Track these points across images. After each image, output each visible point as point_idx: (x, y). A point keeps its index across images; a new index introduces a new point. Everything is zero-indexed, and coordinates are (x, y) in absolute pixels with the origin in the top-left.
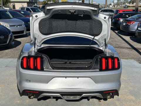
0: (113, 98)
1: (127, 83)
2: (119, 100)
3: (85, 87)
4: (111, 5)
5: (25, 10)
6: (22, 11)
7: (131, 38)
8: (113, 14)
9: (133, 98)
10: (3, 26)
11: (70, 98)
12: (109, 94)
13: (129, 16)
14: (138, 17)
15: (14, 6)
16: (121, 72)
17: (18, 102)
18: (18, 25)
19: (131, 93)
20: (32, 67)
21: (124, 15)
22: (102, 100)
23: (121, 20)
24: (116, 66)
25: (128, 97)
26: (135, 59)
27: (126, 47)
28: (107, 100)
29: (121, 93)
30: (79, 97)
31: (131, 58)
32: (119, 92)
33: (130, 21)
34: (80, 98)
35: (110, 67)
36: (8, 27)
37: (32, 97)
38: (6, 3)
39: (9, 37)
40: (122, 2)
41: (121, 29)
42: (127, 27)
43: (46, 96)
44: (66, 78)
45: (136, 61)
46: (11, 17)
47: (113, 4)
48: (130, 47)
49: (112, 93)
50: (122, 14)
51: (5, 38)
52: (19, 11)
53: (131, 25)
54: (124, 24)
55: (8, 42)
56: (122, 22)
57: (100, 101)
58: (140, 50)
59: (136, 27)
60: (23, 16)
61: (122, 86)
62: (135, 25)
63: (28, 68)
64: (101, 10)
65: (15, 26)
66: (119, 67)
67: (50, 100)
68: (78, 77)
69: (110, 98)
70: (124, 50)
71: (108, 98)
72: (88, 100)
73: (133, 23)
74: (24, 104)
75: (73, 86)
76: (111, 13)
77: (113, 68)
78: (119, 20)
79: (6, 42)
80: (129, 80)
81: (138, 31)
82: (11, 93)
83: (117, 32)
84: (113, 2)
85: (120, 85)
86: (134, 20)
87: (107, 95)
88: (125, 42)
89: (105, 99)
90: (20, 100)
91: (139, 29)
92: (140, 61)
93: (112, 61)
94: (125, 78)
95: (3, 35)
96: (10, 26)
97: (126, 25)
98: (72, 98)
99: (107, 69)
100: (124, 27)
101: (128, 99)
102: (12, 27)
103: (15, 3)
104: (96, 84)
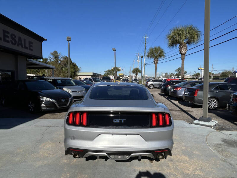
0: (166, 158)
1: (179, 142)
2: (172, 161)
3: (134, 146)
4: (160, 77)
5: (88, 80)
6: (85, 81)
7: (179, 102)
8: (162, 83)
9: (187, 158)
10: (66, 92)
11: (118, 158)
12: (161, 153)
13: (176, 84)
14: (184, 84)
15: (80, 79)
16: (173, 129)
17: (65, 161)
18: (79, 91)
19: (185, 153)
20: (77, 123)
21: (171, 82)
22: (154, 160)
23: (170, 87)
24: (168, 123)
25: (181, 157)
26: (185, 120)
27: (175, 109)
28: (159, 160)
29: (173, 153)
30: (128, 156)
31: (181, 119)
32: (172, 152)
33: (177, 87)
34: (129, 158)
35: (161, 124)
36: (70, 92)
37: (77, 156)
38: (74, 76)
39: (70, 101)
40: (169, 75)
41: (170, 95)
42: (175, 92)
43: (92, 156)
44: (113, 135)
45: (186, 121)
46: (74, 84)
47: (161, 77)
48: (180, 109)
49: (164, 153)
50: (170, 82)
51: (66, 101)
52: (83, 81)
53: (178, 90)
54: (173, 90)
55: (68, 105)
56: (171, 88)
57: (152, 162)
58: (188, 112)
59: (183, 93)
60: (85, 84)
61: (174, 145)
62: (182, 91)
63: (74, 124)
64: (152, 80)
65: (77, 91)
66: (171, 124)
67: (98, 160)
68: (126, 134)
69: (162, 158)
70: (173, 112)
71: (161, 159)
72: (140, 160)
73: (180, 89)
74: (71, 163)
75: (121, 144)
76: (160, 83)
77: (165, 125)
78: (167, 87)
79: (66, 105)
80: (181, 139)
81: (185, 95)
82: (60, 152)
83: (166, 97)
84: (162, 75)
85: (172, 143)
86: (181, 87)
87: (159, 155)
88: (174, 105)
89: (158, 160)
90: (68, 160)
91: (186, 93)
92: (189, 122)
93: (163, 118)
94: (177, 137)
95: (64, 99)
96: (73, 92)
97: (174, 91)
98: (120, 158)
99: (158, 126)
100: (172, 92)
101: (181, 160)
102: (74, 93)
103: (82, 77)
104: (146, 143)
